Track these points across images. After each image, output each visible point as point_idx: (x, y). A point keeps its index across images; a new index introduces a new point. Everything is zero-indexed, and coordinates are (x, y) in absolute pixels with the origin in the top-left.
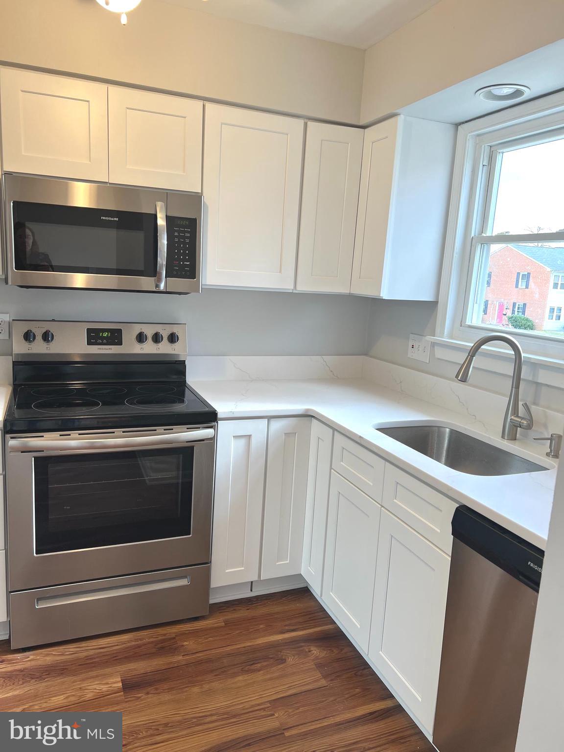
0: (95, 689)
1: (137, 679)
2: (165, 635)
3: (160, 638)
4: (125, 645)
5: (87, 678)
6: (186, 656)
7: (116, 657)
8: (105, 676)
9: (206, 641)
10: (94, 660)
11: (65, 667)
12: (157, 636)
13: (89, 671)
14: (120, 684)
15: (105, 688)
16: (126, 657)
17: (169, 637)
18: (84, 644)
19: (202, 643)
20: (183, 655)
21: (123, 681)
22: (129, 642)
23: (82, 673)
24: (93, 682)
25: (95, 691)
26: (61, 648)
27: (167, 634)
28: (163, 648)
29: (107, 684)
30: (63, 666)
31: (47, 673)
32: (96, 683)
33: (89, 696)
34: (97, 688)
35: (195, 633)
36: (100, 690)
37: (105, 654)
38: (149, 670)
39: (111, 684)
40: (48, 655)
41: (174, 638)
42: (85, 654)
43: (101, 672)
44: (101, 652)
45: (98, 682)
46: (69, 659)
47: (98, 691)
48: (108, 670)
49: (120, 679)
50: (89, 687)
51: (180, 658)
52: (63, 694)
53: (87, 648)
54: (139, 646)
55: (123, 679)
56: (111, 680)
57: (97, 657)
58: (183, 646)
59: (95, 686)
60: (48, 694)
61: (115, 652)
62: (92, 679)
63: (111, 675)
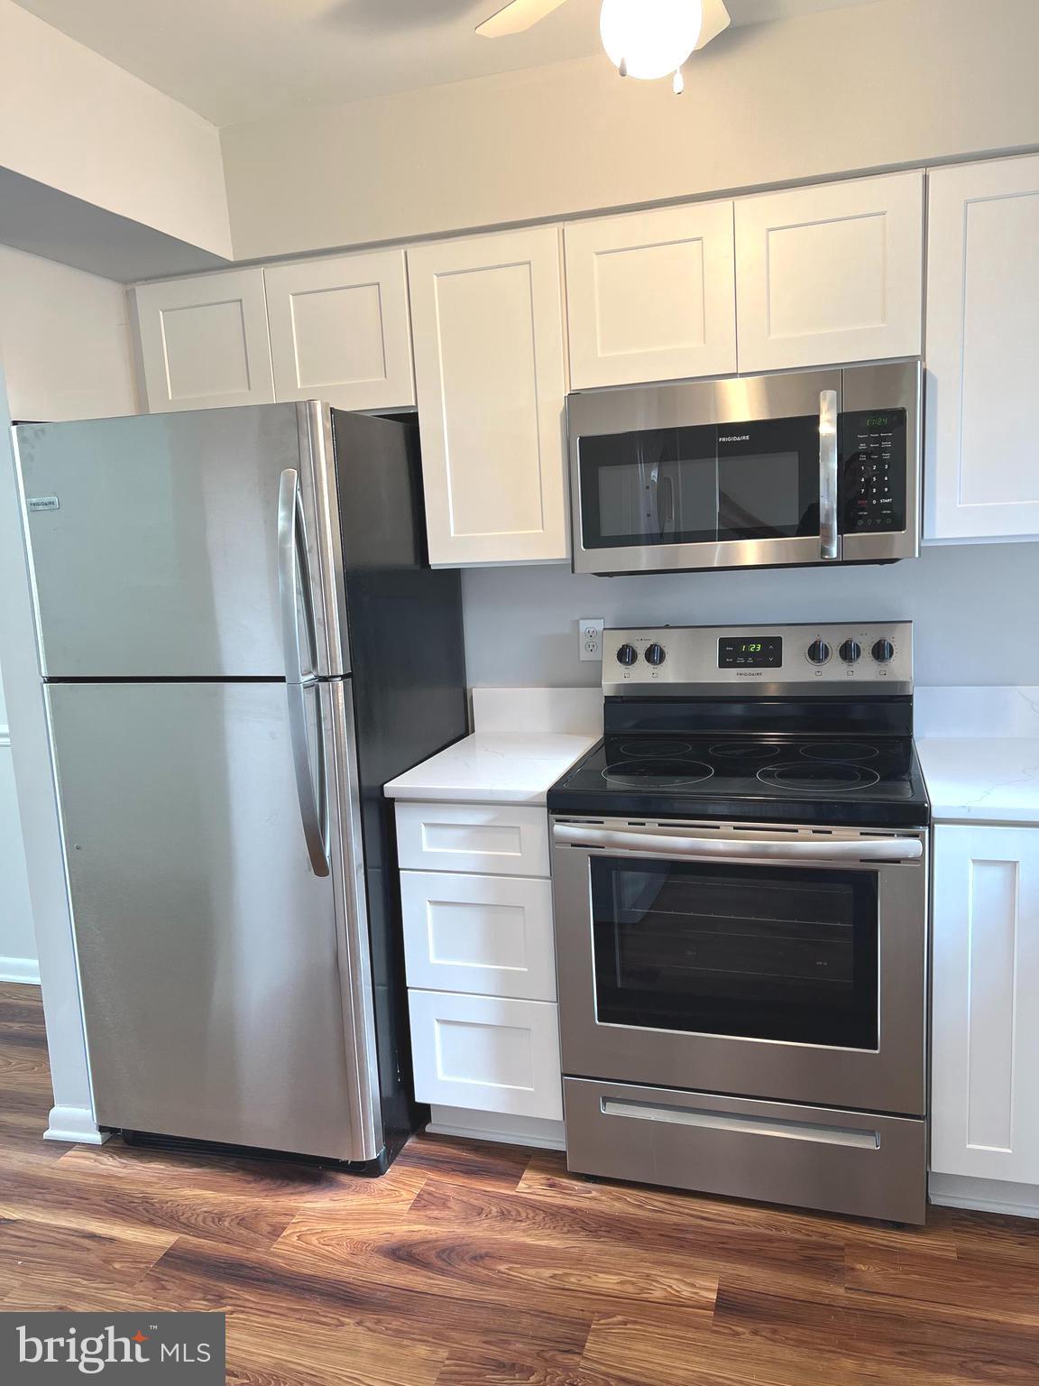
0: (671, 1287)
1: (746, 1298)
2: (825, 1235)
3: (814, 1238)
4: (746, 1228)
5: (664, 1263)
6: (852, 1291)
7: (722, 1243)
8: (693, 1270)
9: (905, 1277)
10: (687, 1236)
11: (636, 1229)
12: (810, 1233)
13: (671, 1252)
14: (714, 1296)
15: (686, 1292)
16: (741, 1251)
17: (833, 1243)
18: (679, 1201)
19: (895, 1279)
20: (846, 1288)
21: (719, 1291)
22: (756, 1224)
23: (659, 1250)
24: (672, 1273)
25: (668, 1289)
26: (642, 1195)
27: (829, 1235)
28: (811, 1259)
29: (693, 1285)
30: (635, 1227)
31: (608, 1229)
32: (676, 1276)
33: (658, 1294)
34: (674, 1286)
35: (887, 1253)
36: (678, 1292)
37: (706, 1231)
38: (772, 1290)
39: (700, 1288)
40: (618, 1199)
41: (842, 1249)
42: (675, 1219)
43: (693, 1261)
44: (702, 1226)
45: (680, 1277)
46: (648, 1217)
47: (673, 1292)
48: (702, 1262)
49: (716, 1286)
50: (661, 1280)
51: (841, 1291)
52: (620, 1274)
53: (681, 1210)
54: (770, 1240)
55: (722, 1287)
56: (702, 1283)
57: (693, 1232)
58: (853, 1269)
59: (672, 1281)
60: (596, 1264)
61: (725, 1234)
62: (671, 1267)
63: (704, 1273)
